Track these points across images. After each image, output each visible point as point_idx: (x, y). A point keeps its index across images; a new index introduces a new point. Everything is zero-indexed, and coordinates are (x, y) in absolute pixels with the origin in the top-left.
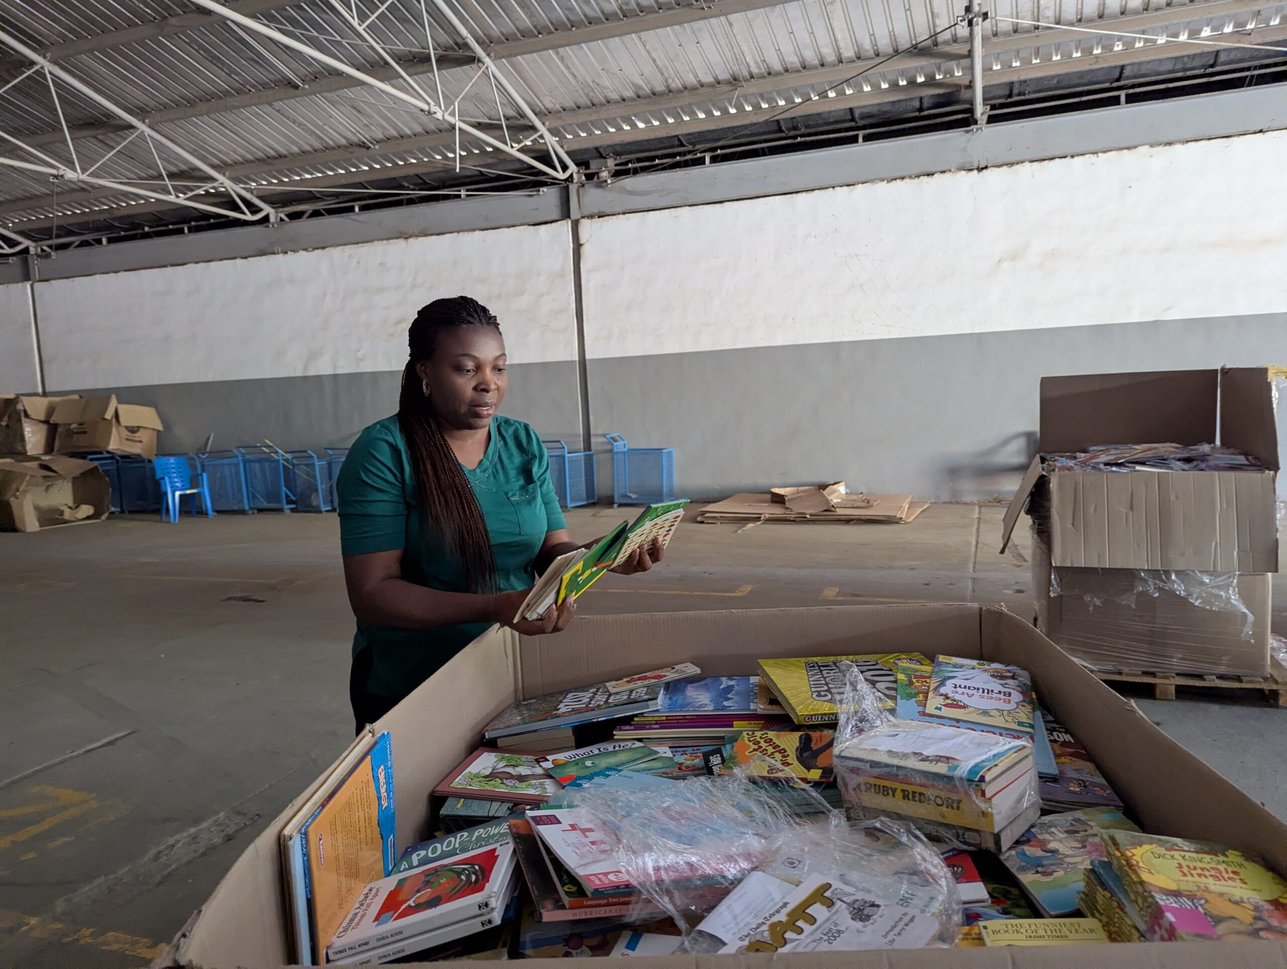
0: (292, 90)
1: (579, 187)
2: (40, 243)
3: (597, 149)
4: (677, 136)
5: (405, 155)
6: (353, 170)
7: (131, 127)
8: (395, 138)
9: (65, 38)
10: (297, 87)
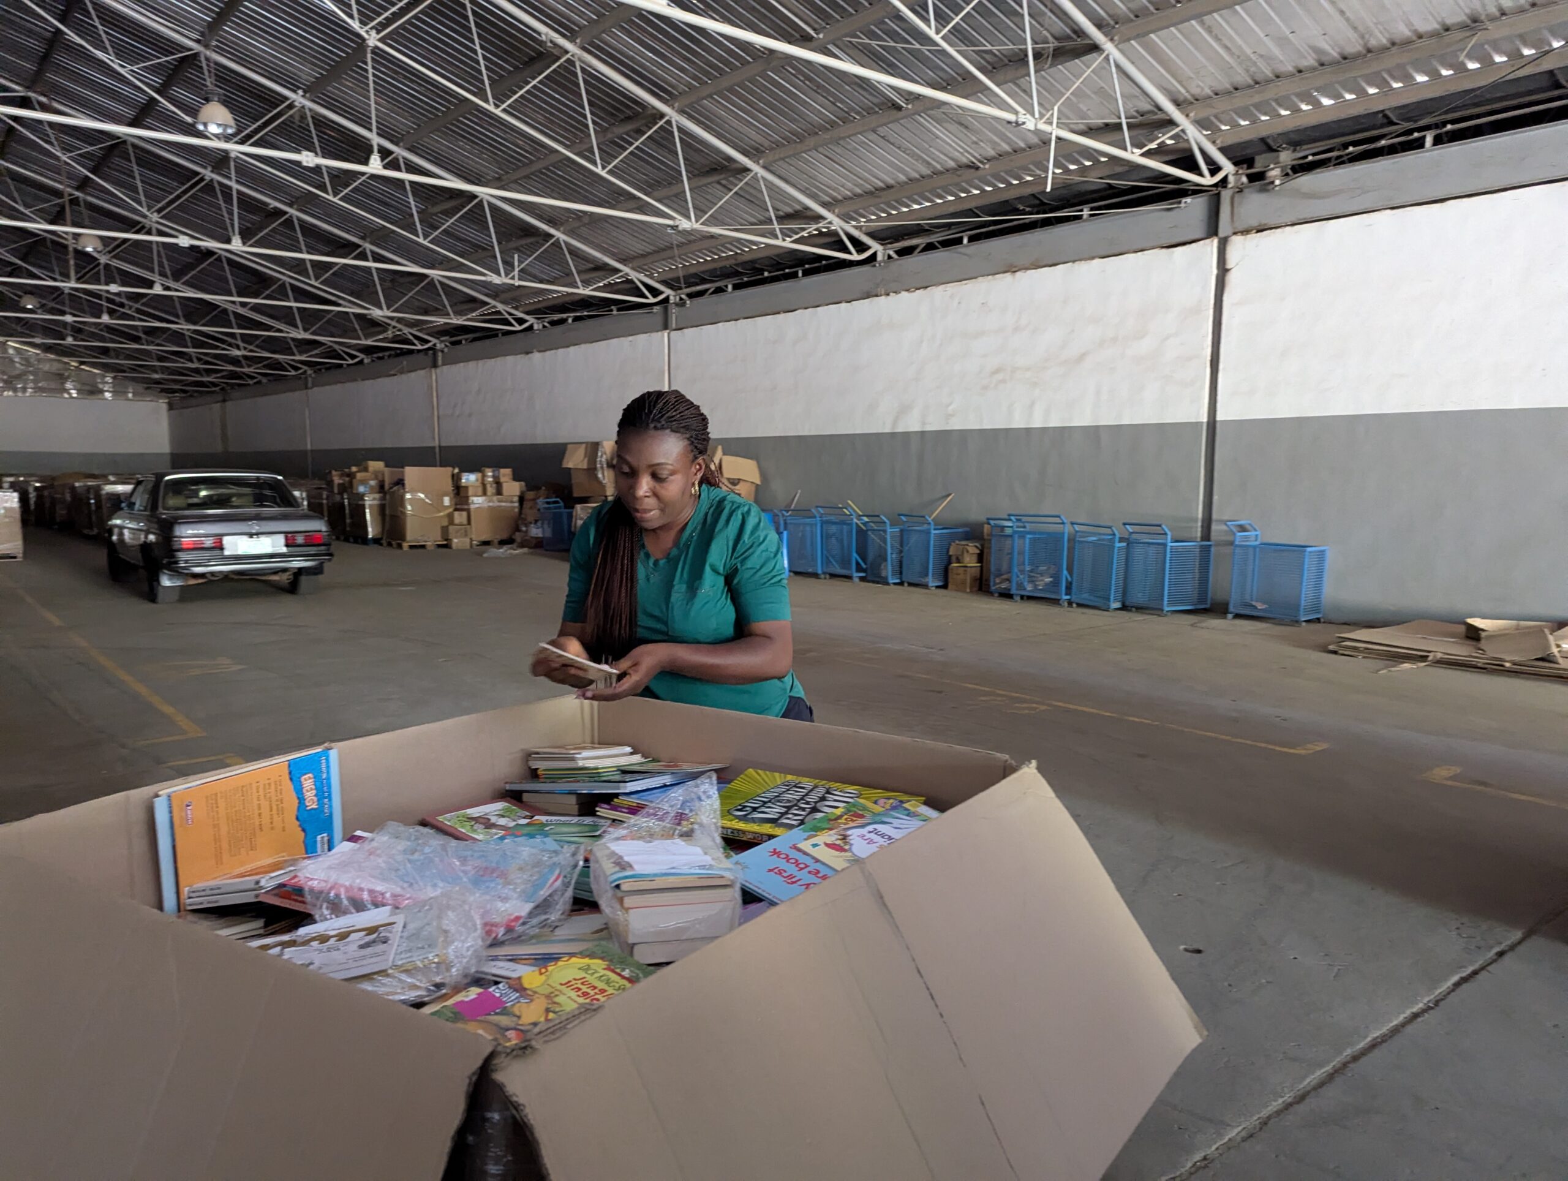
0: (895, 112)
1: (1234, 193)
2: (679, 292)
3: (1263, 140)
4: (1383, 111)
5: (1020, 172)
6: (963, 195)
7: (747, 170)
8: (1007, 153)
9: (690, 86)
10: (899, 108)
